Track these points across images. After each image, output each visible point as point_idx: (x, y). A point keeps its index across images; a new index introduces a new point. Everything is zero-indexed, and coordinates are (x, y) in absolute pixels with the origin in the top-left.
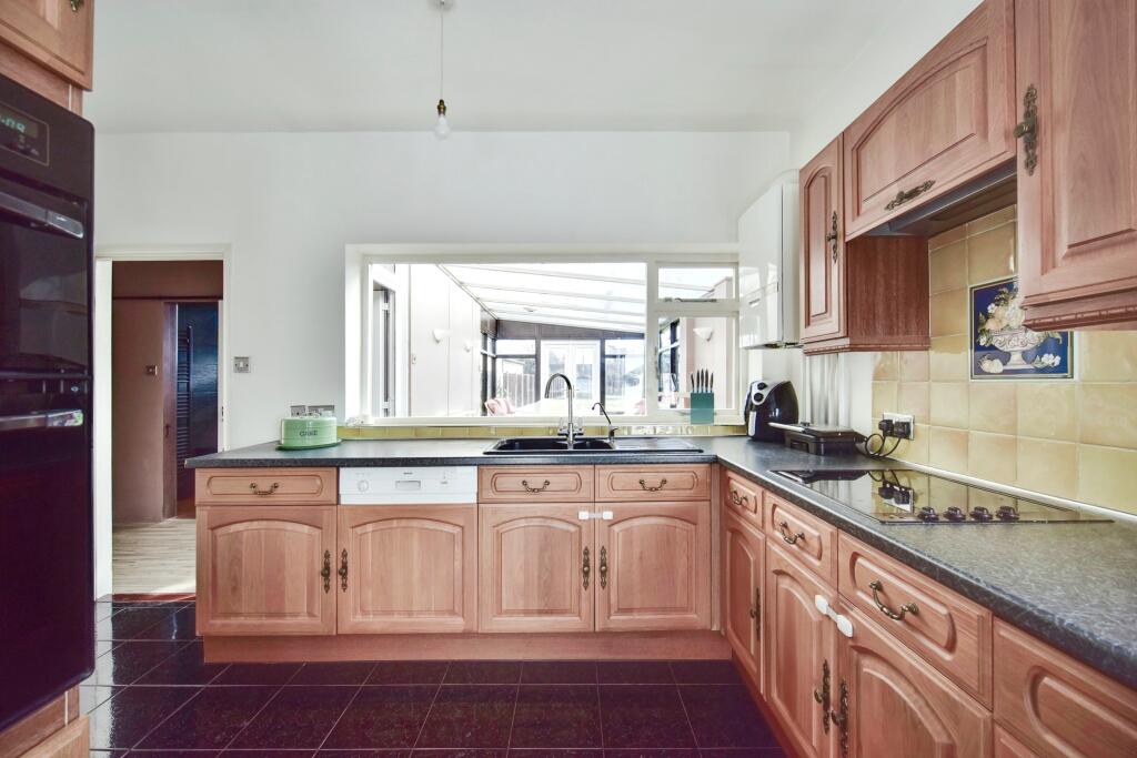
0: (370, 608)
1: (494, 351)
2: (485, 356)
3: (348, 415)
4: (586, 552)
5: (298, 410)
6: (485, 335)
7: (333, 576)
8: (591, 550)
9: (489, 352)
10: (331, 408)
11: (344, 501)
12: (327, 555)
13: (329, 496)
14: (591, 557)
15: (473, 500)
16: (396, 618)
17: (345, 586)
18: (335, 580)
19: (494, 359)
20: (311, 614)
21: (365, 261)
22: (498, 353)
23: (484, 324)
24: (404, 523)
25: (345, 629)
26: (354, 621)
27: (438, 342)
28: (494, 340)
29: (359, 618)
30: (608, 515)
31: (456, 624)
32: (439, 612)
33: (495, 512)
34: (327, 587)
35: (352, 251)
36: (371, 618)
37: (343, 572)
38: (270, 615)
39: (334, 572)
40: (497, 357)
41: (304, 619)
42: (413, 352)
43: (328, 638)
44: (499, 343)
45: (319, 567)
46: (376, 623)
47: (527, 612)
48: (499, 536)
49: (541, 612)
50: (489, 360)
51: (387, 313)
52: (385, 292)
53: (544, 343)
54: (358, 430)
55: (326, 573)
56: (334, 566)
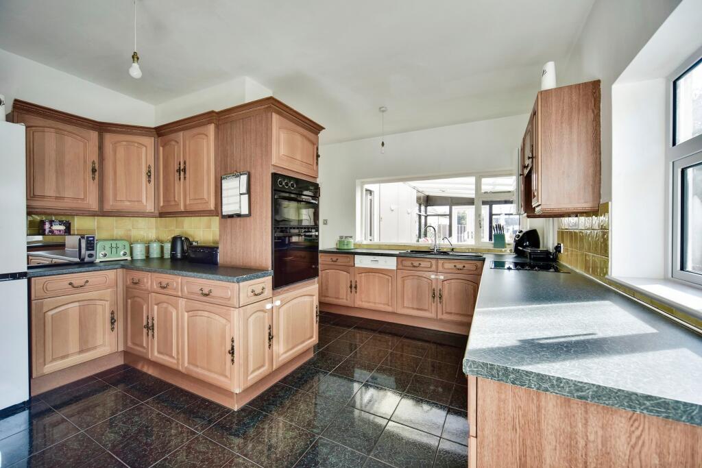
0: (363, 300)
1: (426, 212)
2: (420, 216)
3: (357, 240)
4: (434, 290)
5: (341, 237)
6: (420, 205)
7: (353, 288)
8: (436, 289)
9: (423, 213)
10: (351, 237)
11: (356, 265)
12: (351, 282)
13: (352, 264)
14: (436, 292)
15: (395, 268)
16: (371, 304)
17: (356, 292)
18: (353, 289)
19: (426, 217)
20: (347, 300)
21: (363, 183)
22: (428, 214)
23: (418, 199)
24: (373, 274)
25: (356, 306)
26: (358, 303)
27: (392, 210)
28: (426, 206)
29: (360, 303)
30: (442, 277)
31: (390, 309)
32: (384, 304)
33: (402, 272)
34: (351, 292)
35: (358, 182)
36: (363, 303)
37: (356, 287)
38: (336, 298)
39: (353, 287)
40: (428, 215)
41: (345, 301)
42: (381, 216)
43: (351, 307)
44: (429, 208)
45: (349, 285)
46: (365, 305)
47: (413, 308)
48: (403, 281)
49: (418, 309)
50: (423, 218)
51: (371, 200)
52: (370, 192)
53: (453, 207)
54: (360, 245)
55: (351, 287)
56: (353, 286)
